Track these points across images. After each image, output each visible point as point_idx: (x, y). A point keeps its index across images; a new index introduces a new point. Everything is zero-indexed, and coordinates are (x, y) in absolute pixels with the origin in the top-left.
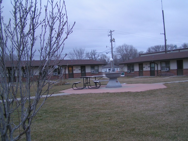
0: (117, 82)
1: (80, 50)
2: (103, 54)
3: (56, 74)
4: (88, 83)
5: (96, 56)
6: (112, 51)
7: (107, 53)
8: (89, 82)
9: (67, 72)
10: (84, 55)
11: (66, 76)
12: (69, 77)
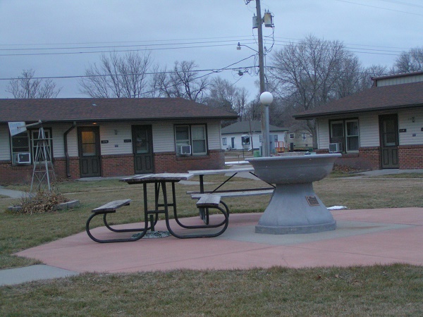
0: (313, 202)
1: (131, 60)
2: (219, 81)
3: (26, 158)
4: (166, 205)
5: (194, 86)
6: (261, 66)
7: (241, 74)
8: (170, 200)
9: (73, 152)
10: (148, 80)
11: (67, 166)
12: (84, 174)
